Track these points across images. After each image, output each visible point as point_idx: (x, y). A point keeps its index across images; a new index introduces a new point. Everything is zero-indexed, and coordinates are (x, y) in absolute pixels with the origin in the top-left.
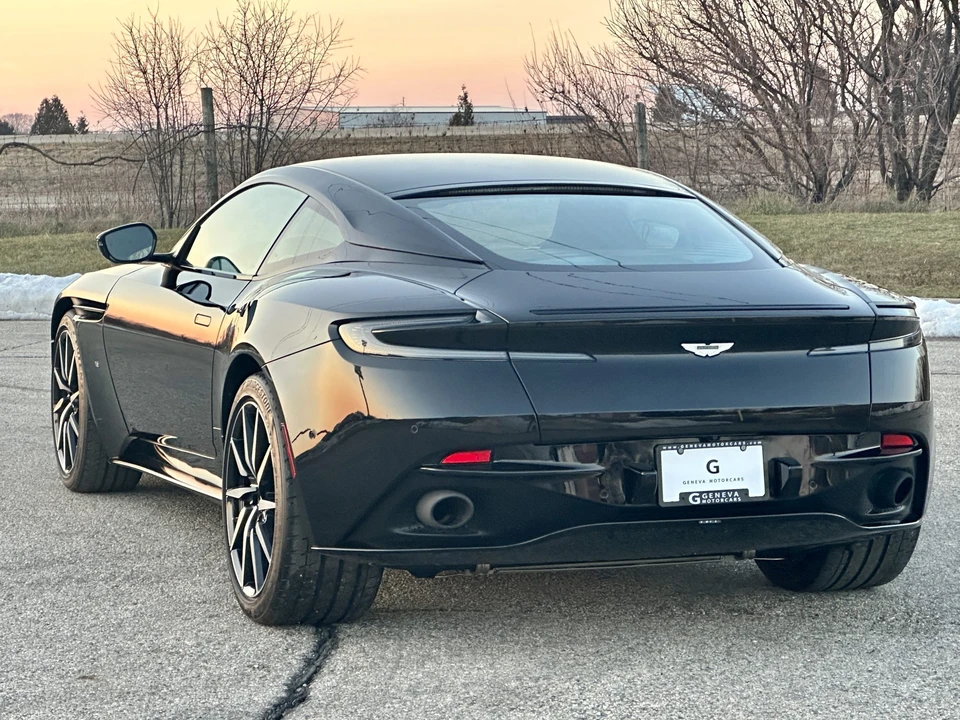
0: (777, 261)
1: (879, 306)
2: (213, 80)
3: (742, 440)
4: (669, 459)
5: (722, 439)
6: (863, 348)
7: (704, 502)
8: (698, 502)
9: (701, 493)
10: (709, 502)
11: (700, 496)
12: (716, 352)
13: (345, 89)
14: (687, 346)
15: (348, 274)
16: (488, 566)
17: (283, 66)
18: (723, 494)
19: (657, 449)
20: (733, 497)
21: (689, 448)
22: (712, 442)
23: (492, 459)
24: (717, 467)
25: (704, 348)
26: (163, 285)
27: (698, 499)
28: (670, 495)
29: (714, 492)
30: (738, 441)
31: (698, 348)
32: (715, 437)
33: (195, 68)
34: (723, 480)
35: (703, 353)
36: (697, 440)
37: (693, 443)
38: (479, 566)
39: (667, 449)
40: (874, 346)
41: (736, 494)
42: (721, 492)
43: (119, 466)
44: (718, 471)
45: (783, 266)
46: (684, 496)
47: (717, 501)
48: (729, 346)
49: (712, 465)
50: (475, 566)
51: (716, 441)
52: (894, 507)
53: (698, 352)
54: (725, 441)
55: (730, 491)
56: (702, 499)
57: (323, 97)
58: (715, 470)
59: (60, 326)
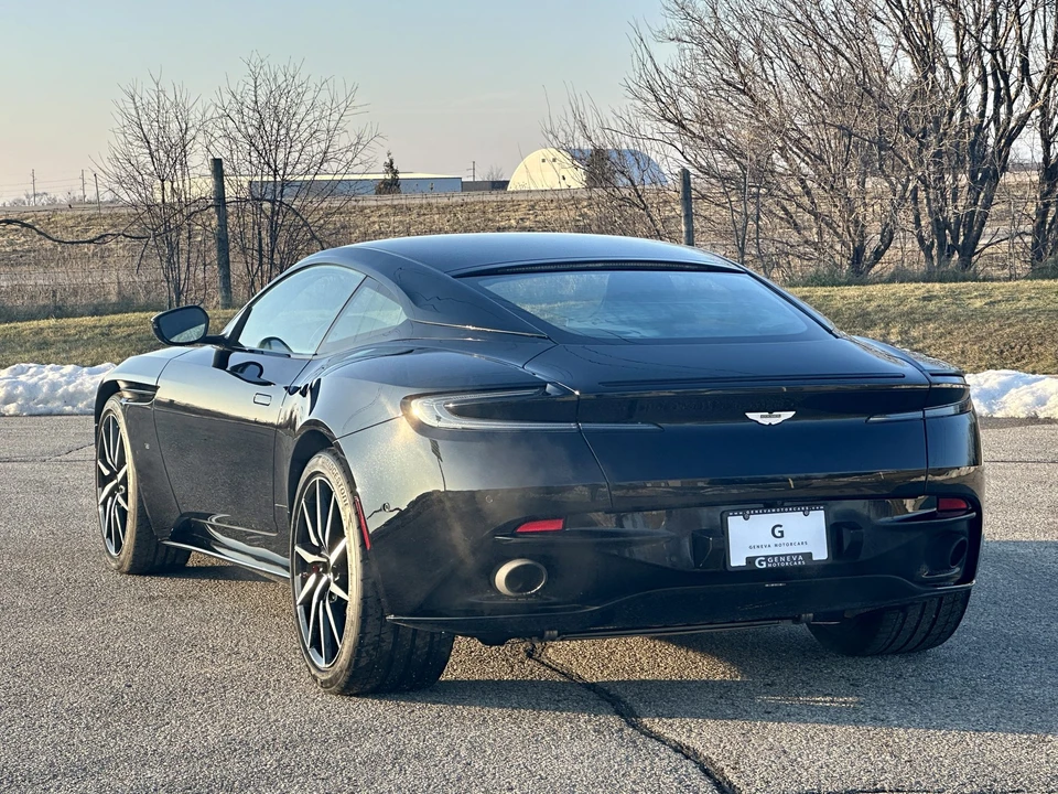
0: (830, 332)
1: (932, 375)
2: (220, 149)
3: (805, 506)
4: (735, 524)
5: (786, 504)
6: (919, 414)
7: (770, 565)
8: (765, 566)
9: (767, 557)
10: (774, 565)
11: (766, 560)
12: (779, 420)
13: (364, 158)
14: (751, 415)
15: (411, 351)
16: (556, 632)
17: (297, 135)
18: (788, 558)
19: (724, 515)
20: (797, 561)
21: (755, 513)
22: (776, 508)
23: (564, 527)
24: (782, 532)
25: (766, 417)
26: (214, 366)
27: (764, 563)
28: (737, 560)
29: (779, 556)
30: (801, 506)
31: (762, 417)
32: (779, 503)
33: (200, 138)
34: (787, 545)
35: (766, 421)
36: (762, 506)
37: (759, 509)
38: (547, 633)
39: (734, 515)
40: (930, 412)
41: (800, 557)
42: (785, 556)
43: (169, 546)
44: (782, 536)
45: (837, 337)
46: (750, 560)
47: (783, 564)
48: (790, 414)
49: (777, 530)
50: (543, 633)
51: (780, 507)
52: (949, 569)
53: (761, 421)
54: (788, 507)
55: (794, 555)
56: (767, 563)
57: (341, 167)
58: (779, 535)
59: (105, 409)
